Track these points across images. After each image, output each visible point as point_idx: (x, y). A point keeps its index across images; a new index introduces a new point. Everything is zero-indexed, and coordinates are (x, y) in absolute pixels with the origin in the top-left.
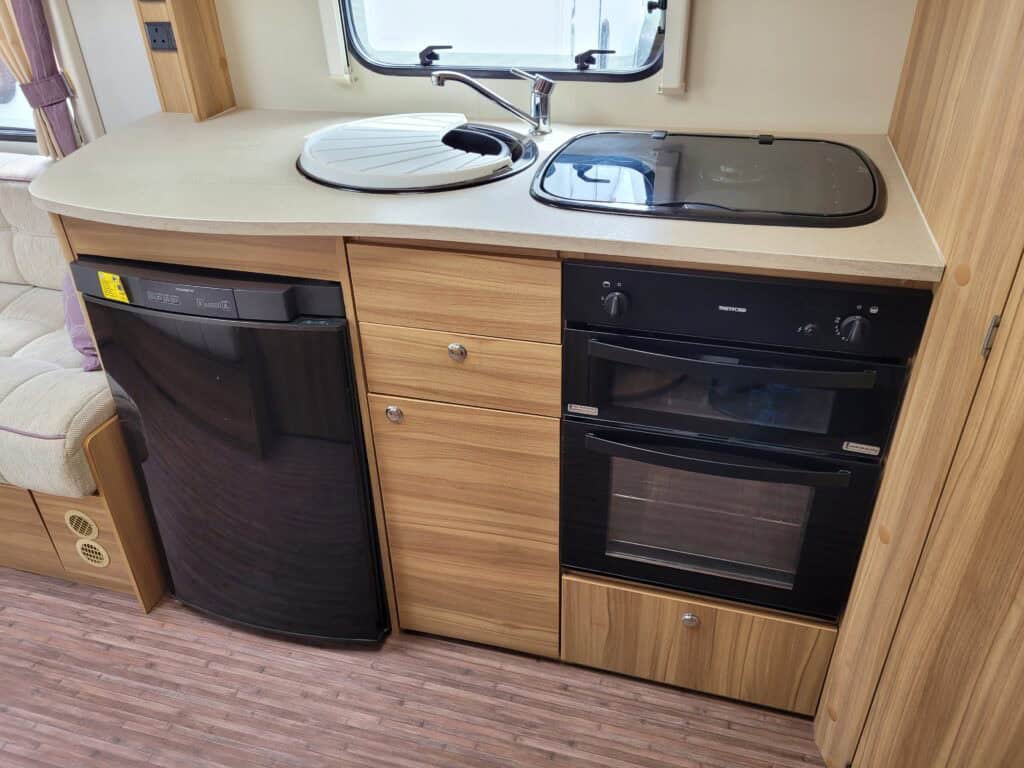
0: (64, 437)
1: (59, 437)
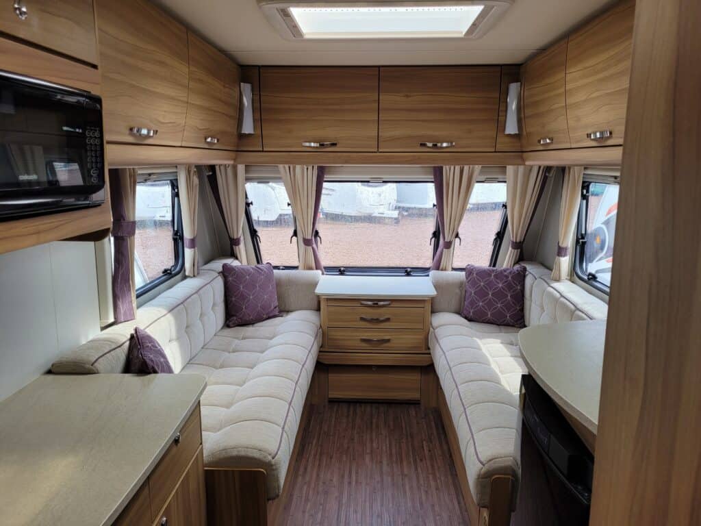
0: (484, 465)
1: (481, 463)
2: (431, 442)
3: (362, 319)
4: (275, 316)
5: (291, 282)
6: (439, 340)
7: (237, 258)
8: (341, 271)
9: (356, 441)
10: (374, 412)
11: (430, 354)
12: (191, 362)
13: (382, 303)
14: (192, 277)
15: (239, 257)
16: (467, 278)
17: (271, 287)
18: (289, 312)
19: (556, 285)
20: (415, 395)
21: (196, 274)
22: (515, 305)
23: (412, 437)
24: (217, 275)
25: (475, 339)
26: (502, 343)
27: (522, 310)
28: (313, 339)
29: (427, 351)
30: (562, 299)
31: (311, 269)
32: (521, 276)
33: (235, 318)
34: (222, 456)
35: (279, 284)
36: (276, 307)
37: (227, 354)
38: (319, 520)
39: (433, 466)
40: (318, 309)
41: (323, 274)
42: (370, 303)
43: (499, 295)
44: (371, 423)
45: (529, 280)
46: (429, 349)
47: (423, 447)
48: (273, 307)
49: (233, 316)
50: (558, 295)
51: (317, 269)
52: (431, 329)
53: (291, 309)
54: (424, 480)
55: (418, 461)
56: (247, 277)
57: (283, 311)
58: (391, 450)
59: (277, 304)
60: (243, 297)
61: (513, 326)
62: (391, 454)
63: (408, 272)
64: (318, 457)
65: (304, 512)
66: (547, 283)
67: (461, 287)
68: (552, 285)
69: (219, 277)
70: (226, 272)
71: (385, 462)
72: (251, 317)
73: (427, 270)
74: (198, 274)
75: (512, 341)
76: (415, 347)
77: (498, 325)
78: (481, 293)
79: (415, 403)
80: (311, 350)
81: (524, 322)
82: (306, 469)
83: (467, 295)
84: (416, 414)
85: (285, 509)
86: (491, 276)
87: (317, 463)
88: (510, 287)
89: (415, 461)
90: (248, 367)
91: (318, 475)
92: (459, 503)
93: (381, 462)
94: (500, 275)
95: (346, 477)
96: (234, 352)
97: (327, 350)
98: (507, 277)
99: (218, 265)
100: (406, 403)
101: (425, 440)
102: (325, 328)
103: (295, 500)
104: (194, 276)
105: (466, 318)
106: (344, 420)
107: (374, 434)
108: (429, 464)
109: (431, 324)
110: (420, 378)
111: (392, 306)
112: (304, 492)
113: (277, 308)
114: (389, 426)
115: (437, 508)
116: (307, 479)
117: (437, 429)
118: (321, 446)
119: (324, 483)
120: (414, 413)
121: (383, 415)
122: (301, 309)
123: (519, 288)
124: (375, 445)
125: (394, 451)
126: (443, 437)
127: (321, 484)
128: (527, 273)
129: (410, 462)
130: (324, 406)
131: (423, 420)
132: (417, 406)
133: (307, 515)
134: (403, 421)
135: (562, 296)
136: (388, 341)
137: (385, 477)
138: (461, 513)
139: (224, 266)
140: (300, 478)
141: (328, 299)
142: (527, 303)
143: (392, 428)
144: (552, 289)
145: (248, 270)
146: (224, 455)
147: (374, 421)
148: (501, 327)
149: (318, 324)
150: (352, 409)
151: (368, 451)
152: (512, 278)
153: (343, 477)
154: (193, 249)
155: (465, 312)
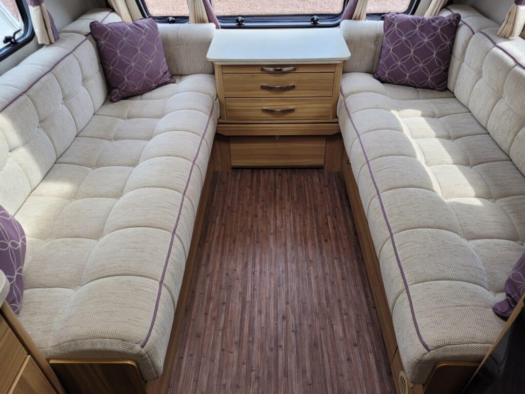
2: (336, 217)
3: (263, 88)
4: (166, 83)
5: (180, 41)
6: (352, 115)
7: (113, 11)
8: (239, 22)
9: (259, 217)
10: (277, 180)
11: (338, 123)
12: (60, 160)
13: (285, 69)
14: (47, 46)
15: (116, 9)
16: (385, 31)
17: (157, 49)
18: (182, 75)
19: (505, 44)
20: (319, 162)
21: (53, 39)
22: (440, 64)
23: (316, 211)
24: (84, 38)
25: (393, 112)
26: (423, 116)
27: (447, 70)
28: (207, 117)
29: (335, 120)
30: (518, 69)
31: (203, 21)
32: (453, 27)
33: (117, 91)
34: (71, 349)
35: (166, 43)
36: (166, 73)
37: (122, 121)
38: (221, 326)
39: (338, 248)
40: (213, 73)
41: (217, 27)
42: (271, 69)
43: (423, 52)
44: (275, 195)
45: (462, 34)
46: (337, 117)
47: (327, 224)
48: (162, 74)
49: (115, 88)
50: (511, 62)
51: (210, 21)
52: (341, 96)
53: (183, 73)
54: (329, 268)
55: (323, 242)
56: (125, 39)
57: (174, 75)
58: (295, 228)
59: (167, 68)
60: (123, 66)
61: (433, 89)
62: (295, 234)
63: (314, 21)
64: (221, 241)
65: (206, 314)
66: (492, 41)
67: (377, 40)
68: (500, 44)
69: (88, 41)
70: (96, 33)
71: (289, 244)
72: (137, 88)
73: (335, 16)
74: (56, 40)
75: (434, 113)
76: (321, 116)
77: (415, 87)
78: (402, 50)
79: (319, 168)
80: (204, 134)
81: (447, 83)
82: (209, 256)
83: (384, 52)
84: (320, 181)
85: (186, 310)
86: (416, 27)
87: (220, 249)
88: (437, 41)
89: (320, 242)
90: (129, 165)
91: (221, 264)
92: (367, 296)
93: (285, 244)
94: (426, 26)
95: (250, 266)
96: (116, 140)
97: (226, 121)
98: (435, 29)
99: (84, 24)
100: (310, 168)
101: (329, 214)
102: (222, 98)
103: (197, 298)
104: (51, 43)
105: (379, 79)
106: (248, 191)
107: (278, 207)
108: (334, 244)
109: (341, 91)
110: (324, 145)
111: (297, 71)
112: (207, 287)
113: (168, 73)
114: (293, 198)
115: (344, 306)
116: (211, 269)
117: (341, 199)
118: (224, 225)
119: (227, 274)
120: (317, 181)
121: (286, 184)
122: (194, 74)
123: (448, 43)
124: (278, 222)
125: (298, 229)
126: (347, 209)
127: (224, 275)
128: (461, 23)
129: (315, 244)
130: (228, 174)
131: (327, 188)
132: (320, 170)
133: (209, 318)
134: (307, 192)
135: (518, 64)
136: (292, 111)
137: (289, 264)
138: (369, 310)
139: (93, 25)
140: (203, 269)
141: (222, 66)
142: (455, 63)
143: (295, 199)
144: (500, 52)
145: (124, 29)
146: (73, 348)
147: (278, 191)
148: (418, 89)
149: (213, 93)
150: (255, 175)
151: (272, 231)
152: (441, 29)
153: (246, 265)
154: (38, 7)
155: (379, 72)
